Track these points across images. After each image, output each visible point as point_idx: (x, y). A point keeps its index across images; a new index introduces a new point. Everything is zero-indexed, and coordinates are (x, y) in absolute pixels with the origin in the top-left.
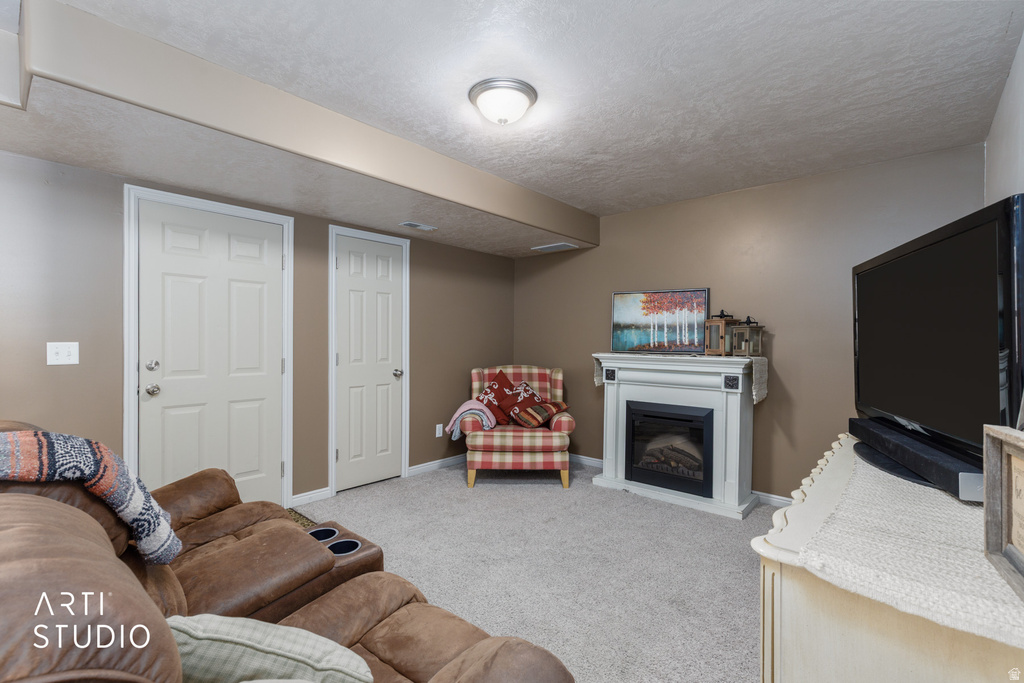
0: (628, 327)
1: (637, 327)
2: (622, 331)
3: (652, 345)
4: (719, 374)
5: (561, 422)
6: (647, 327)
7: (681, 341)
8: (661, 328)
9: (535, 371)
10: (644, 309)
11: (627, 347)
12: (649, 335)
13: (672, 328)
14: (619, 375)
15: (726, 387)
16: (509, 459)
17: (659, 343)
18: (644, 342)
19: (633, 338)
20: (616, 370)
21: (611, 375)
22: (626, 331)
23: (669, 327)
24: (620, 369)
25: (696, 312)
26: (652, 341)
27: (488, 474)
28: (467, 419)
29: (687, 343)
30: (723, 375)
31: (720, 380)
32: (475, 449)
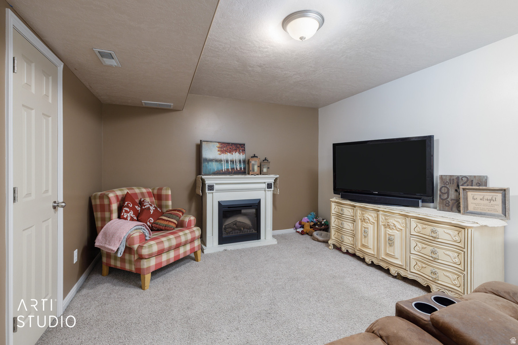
0: (211, 160)
1: (216, 161)
2: (208, 163)
3: (224, 170)
4: (265, 183)
5: (191, 220)
6: (221, 161)
7: (236, 168)
8: (227, 161)
9: (144, 190)
10: (219, 151)
11: (211, 172)
12: (222, 165)
13: (232, 162)
14: (216, 187)
15: (268, 188)
16: (172, 255)
17: (227, 169)
18: (220, 168)
19: (214, 166)
20: (214, 184)
21: (211, 188)
22: (210, 163)
23: (231, 161)
24: (216, 184)
25: (241, 154)
26: (224, 168)
27: (159, 271)
28: (135, 235)
29: (239, 169)
30: (266, 183)
31: (265, 186)
32: (150, 256)
